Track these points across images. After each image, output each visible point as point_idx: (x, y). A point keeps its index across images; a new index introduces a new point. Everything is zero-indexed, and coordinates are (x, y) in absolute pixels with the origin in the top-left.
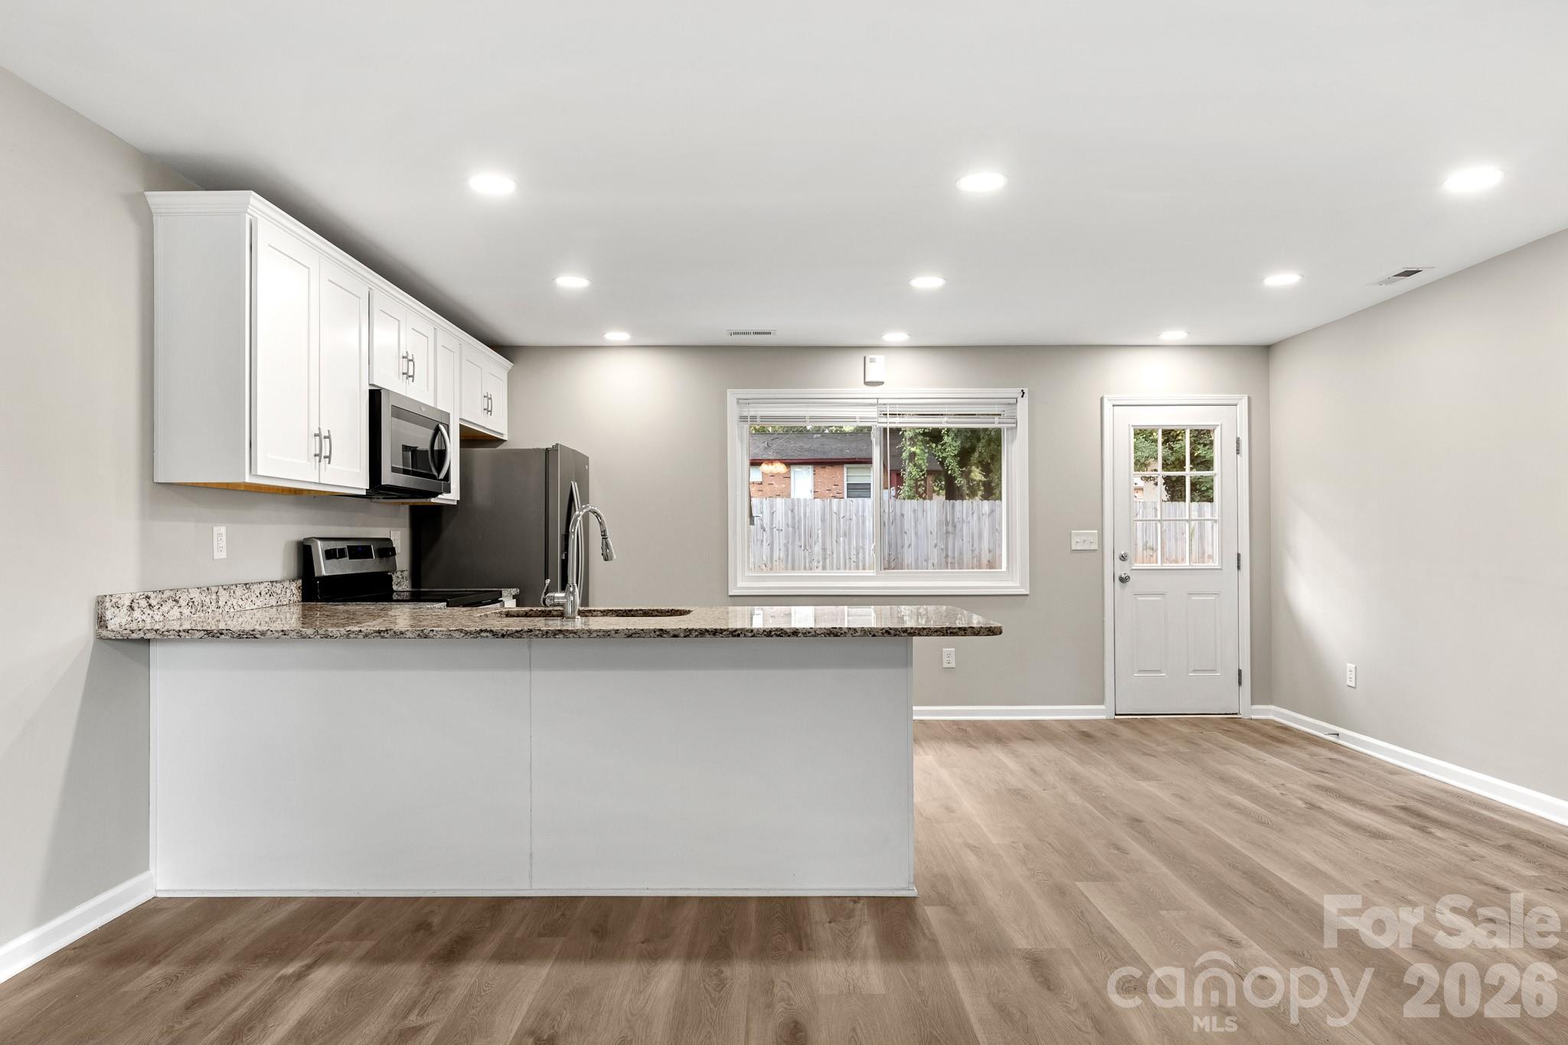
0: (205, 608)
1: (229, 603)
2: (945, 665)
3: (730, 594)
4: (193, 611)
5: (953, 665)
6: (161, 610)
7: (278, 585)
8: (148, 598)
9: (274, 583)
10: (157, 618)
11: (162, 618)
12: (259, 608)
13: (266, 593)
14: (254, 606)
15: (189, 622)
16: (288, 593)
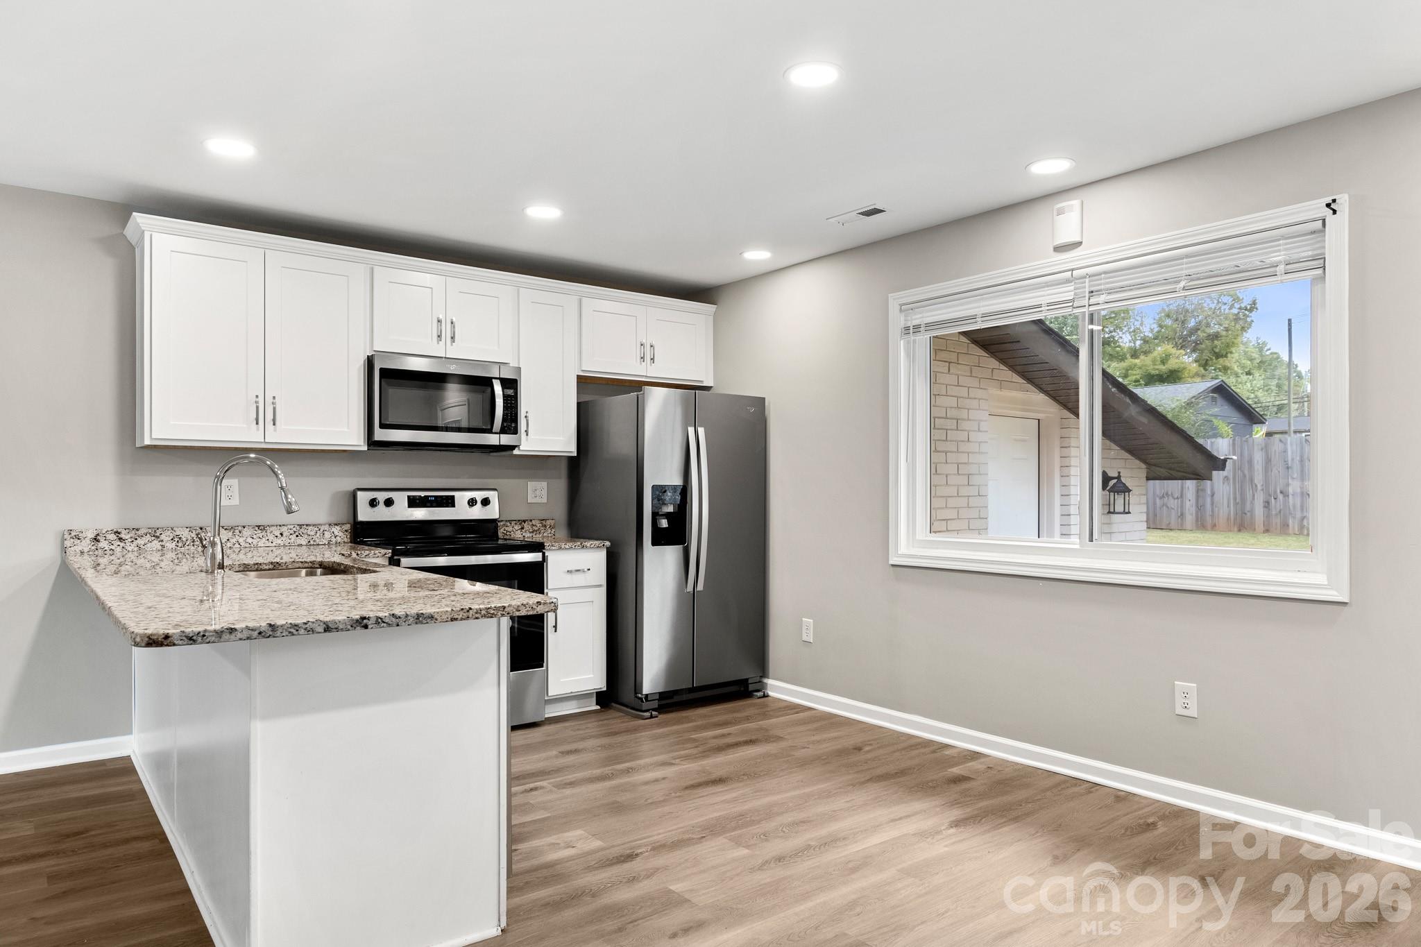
2: (1180, 710)
3: (891, 562)
5: (1193, 712)
6: (135, 542)
7: (310, 528)
8: (117, 533)
9: (305, 526)
10: (130, 549)
11: (136, 549)
12: (279, 546)
13: (291, 534)
14: (270, 544)
15: (175, 553)
16: (327, 535)
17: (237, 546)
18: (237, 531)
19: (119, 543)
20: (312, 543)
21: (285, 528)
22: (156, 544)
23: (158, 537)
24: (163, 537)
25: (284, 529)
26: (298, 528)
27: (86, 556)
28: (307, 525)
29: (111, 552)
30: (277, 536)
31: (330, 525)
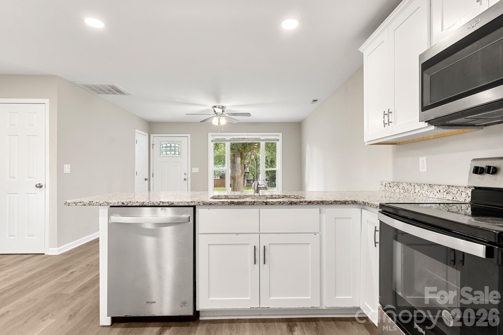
0: (409, 191)
1: (420, 192)
4: (404, 191)
6: (394, 188)
7: (454, 188)
8: (390, 183)
9: (451, 187)
13: (444, 192)
17: (422, 195)
18: (422, 187)
20: (455, 199)
23: (399, 187)
25: (441, 188)
26: (447, 187)
28: (452, 186)
30: (437, 192)
31: (465, 187)
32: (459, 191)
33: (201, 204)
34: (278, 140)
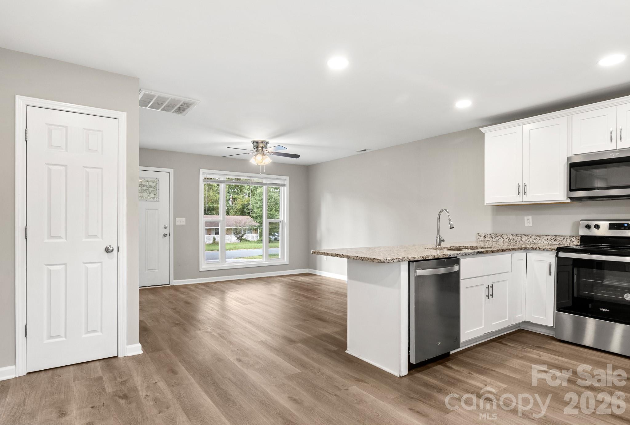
0: (515, 240)
1: (528, 240)
6: (496, 239)
7: (560, 237)
8: (491, 235)
10: (494, 241)
11: (496, 241)
12: (546, 244)
13: (551, 239)
14: (543, 243)
15: (507, 243)
16: (569, 241)
17: (529, 242)
18: (529, 237)
19: (491, 238)
20: (561, 244)
21: (549, 237)
22: (502, 240)
23: (502, 237)
24: (504, 237)
26: (555, 237)
27: (482, 242)
28: (559, 236)
29: (489, 241)
30: (545, 240)
31: (570, 236)
32: (565, 238)
33: (464, 255)
34: (284, 185)
